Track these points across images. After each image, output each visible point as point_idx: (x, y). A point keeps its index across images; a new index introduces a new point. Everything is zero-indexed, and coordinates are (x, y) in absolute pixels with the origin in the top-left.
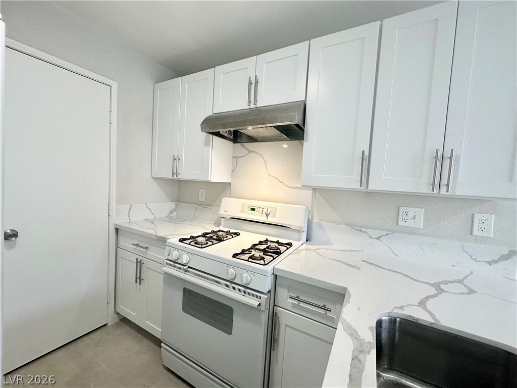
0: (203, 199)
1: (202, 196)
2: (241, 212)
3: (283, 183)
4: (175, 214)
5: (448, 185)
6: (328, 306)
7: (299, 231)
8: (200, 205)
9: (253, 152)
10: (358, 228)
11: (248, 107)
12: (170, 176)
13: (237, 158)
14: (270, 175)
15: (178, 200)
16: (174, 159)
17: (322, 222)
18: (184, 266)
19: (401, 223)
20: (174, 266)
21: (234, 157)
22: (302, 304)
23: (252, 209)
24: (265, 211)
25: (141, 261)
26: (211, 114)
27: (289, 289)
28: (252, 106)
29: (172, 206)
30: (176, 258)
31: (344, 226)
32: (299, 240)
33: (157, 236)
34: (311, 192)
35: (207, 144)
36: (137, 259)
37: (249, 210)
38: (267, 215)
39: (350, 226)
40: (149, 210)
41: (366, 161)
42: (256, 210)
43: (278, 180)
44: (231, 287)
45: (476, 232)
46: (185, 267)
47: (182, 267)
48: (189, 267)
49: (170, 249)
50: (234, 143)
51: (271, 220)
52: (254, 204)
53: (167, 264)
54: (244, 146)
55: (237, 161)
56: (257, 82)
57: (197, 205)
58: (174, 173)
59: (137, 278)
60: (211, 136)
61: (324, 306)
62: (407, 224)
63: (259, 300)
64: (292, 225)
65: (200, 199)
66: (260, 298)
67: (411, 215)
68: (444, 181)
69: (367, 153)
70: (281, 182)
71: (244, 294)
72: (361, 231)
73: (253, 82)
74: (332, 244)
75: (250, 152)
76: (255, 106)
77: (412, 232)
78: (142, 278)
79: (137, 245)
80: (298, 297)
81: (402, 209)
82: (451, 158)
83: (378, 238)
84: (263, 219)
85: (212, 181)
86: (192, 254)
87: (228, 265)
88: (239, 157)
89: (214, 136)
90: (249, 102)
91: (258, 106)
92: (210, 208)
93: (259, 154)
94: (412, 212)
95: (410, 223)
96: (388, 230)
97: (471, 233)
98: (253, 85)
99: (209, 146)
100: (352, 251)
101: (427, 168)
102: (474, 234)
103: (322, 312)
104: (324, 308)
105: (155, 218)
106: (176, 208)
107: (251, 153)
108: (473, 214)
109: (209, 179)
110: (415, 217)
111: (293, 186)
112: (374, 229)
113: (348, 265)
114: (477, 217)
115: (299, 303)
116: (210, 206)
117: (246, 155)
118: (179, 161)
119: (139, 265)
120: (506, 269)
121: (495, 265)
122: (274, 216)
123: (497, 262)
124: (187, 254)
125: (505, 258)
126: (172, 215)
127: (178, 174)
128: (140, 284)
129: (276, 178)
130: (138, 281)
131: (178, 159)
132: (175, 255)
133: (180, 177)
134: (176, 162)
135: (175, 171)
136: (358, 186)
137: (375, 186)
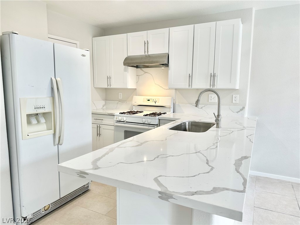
0: (121, 98)
1: (121, 96)
2: (143, 102)
4: (105, 107)
7: (170, 108)
8: (120, 101)
9: (147, 73)
10: (194, 105)
12: (106, 87)
14: (156, 84)
15: (106, 100)
16: (108, 78)
17: (180, 104)
18: (124, 122)
19: (210, 101)
20: (119, 123)
21: (137, 75)
23: (149, 100)
24: (154, 100)
25: (99, 126)
26: (127, 56)
28: (146, 54)
29: (103, 102)
31: (188, 104)
32: (170, 112)
34: (174, 91)
35: (125, 70)
36: (97, 125)
37: (147, 101)
38: (155, 102)
39: (191, 104)
40: (94, 105)
41: (190, 77)
43: (160, 86)
44: (144, 125)
45: (234, 102)
47: (123, 122)
48: (126, 122)
49: (117, 117)
50: (137, 68)
51: (157, 104)
52: (149, 98)
53: (116, 122)
54: (142, 70)
55: (139, 77)
56: (148, 43)
57: (118, 101)
58: (108, 85)
62: (211, 101)
64: (166, 106)
65: (119, 98)
67: (213, 97)
68: (214, 84)
69: (191, 75)
70: (161, 87)
71: (149, 127)
73: (146, 42)
74: (184, 113)
75: (145, 73)
77: (214, 104)
78: (100, 134)
79: (97, 119)
83: (201, 108)
84: (154, 104)
85: (129, 88)
86: (127, 117)
88: (140, 75)
90: (145, 52)
91: (149, 54)
92: (125, 102)
93: (149, 73)
96: (205, 104)
97: (232, 102)
98: (146, 44)
99: (127, 71)
105: (97, 109)
106: (105, 103)
108: (233, 95)
111: (166, 88)
117: (143, 74)
118: (111, 79)
119: (98, 128)
120: (242, 114)
121: (239, 113)
122: (159, 103)
123: (239, 112)
124: (125, 118)
125: (241, 110)
126: (104, 108)
127: (110, 85)
128: (100, 136)
129: (159, 85)
130: (98, 135)
131: (110, 78)
132: (120, 118)
133: (112, 87)
134: (109, 79)
135: (109, 84)
136: (188, 87)
137: (194, 87)
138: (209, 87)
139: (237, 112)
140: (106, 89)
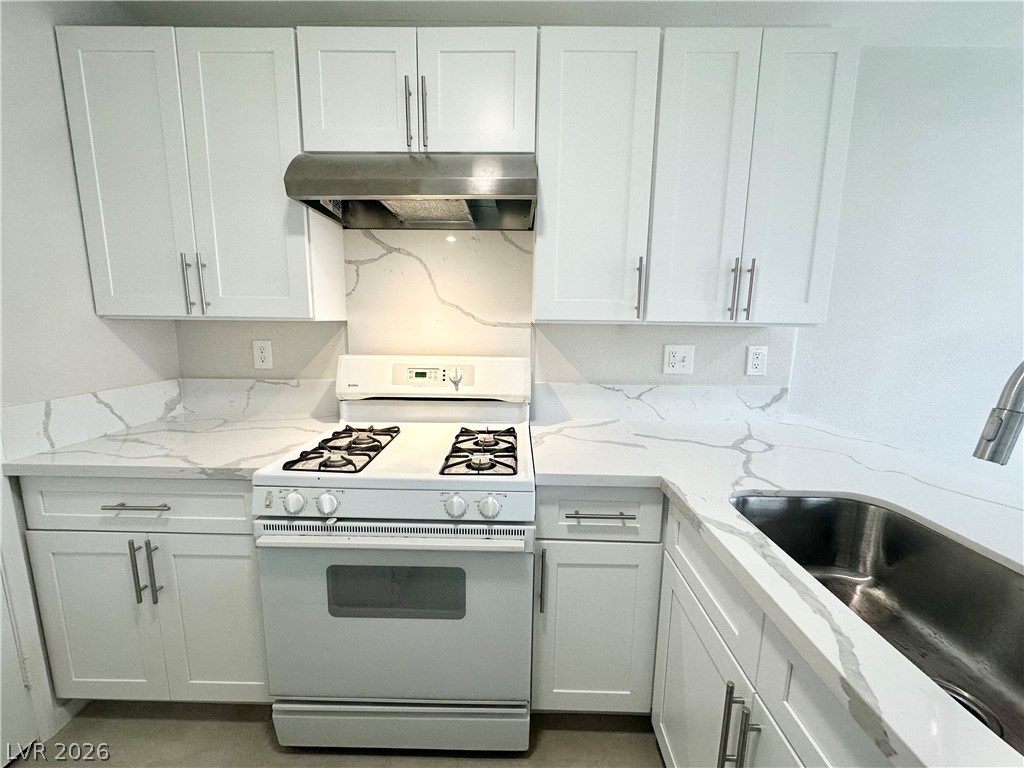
0: (269, 364)
1: (265, 355)
2: (393, 383)
3: (473, 317)
4: (179, 410)
5: (747, 310)
6: (627, 513)
7: (520, 405)
8: (261, 379)
9: (398, 250)
10: (608, 385)
11: (406, 150)
12: (179, 312)
13: (358, 263)
14: (443, 302)
15: (182, 374)
16: (185, 266)
17: (551, 384)
18: (325, 519)
19: (667, 370)
20: (290, 528)
21: (349, 262)
22: (584, 522)
23: (423, 375)
24: (451, 374)
25: (148, 544)
26: (300, 153)
27: (561, 503)
28: (416, 147)
29: (170, 389)
30: (298, 509)
31: (589, 385)
32: (522, 421)
33: (203, 471)
34: (528, 330)
36: (131, 544)
37: (411, 377)
38: (456, 383)
39: (598, 383)
40: (108, 410)
42: (428, 375)
43: (463, 311)
44: (456, 531)
45: (751, 371)
46: (330, 522)
47: (318, 523)
48: (339, 519)
49: (270, 493)
50: (345, 228)
51: (465, 391)
52: (422, 363)
53: (266, 527)
54: (373, 238)
55: (357, 271)
56: (424, 93)
57: (252, 381)
58: (189, 304)
59: (139, 590)
60: (304, 207)
61: (622, 514)
62: (674, 371)
63: (522, 537)
64: (509, 396)
65: (258, 365)
66: (522, 533)
67: (679, 357)
68: (744, 304)
69: (644, 262)
70: (468, 314)
71: (488, 536)
72: (613, 389)
74: (571, 419)
75: (390, 250)
76: (422, 149)
78: (158, 585)
79: (122, 507)
80: (577, 513)
81: (668, 349)
82: (751, 271)
83: (638, 397)
84: (448, 391)
85: (316, 320)
86: (342, 489)
87: (443, 492)
88: (363, 262)
89: (311, 210)
90: (409, 138)
91: (429, 150)
92: (293, 382)
93: (411, 255)
94: (681, 350)
95: (678, 369)
96: (650, 383)
97: (745, 373)
98: (416, 96)
99: (303, 233)
100: (605, 423)
101: (724, 283)
102: (748, 373)
103: (618, 523)
104: (622, 517)
105: (128, 427)
106: (180, 394)
107: (394, 254)
108: (747, 348)
109: (311, 316)
110: (684, 357)
111: (493, 321)
112: (631, 383)
113: (624, 444)
114: (752, 349)
115: (579, 523)
116: (292, 379)
117: (381, 257)
118: (205, 272)
119: (141, 557)
120: (776, 412)
121: (768, 410)
122: (473, 382)
123: (769, 405)
124: (328, 493)
125: (777, 399)
126: (173, 413)
127: (204, 305)
128: (155, 602)
129: (457, 307)
130: (147, 595)
131: (200, 266)
132: (293, 501)
133: (211, 313)
134: (191, 273)
135: (194, 297)
136: (630, 316)
137: (653, 316)
138: (721, 317)
139: (763, 408)
140: (177, 323)
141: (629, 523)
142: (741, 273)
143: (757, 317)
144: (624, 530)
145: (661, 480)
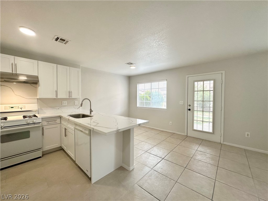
2: (5, 110)
3: (24, 97)
6: (55, 120)
7: (36, 111)
11: (12, 72)
14: (16, 95)
17: (42, 108)
19: (63, 105)
22: (49, 122)
24: (19, 107)
32: (36, 114)
34: (37, 100)
37: (10, 108)
38: (21, 109)
39: (50, 107)
41: (56, 92)
42: (14, 108)
43: (21, 97)
44: (28, 125)
45: (75, 104)
46: (2, 128)
48: (4, 127)
64: (33, 110)
66: (40, 124)
67: (64, 103)
68: (71, 96)
71: (34, 125)
72: (54, 108)
76: (15, 73)
77: (65, 106)
81: (63, 102)
83: (58, 109)
86: (4, 123)
87: (26, 120)
91: (17, 73)
93: (8, 87)
94: (65, 102)
96: (60, 107)
101: (68, 93)
103: (54, 122)
107: (3, 86)
110: (65, 103)
111: (29, 98)
112: (56, 107)
114: (75, 101)
120: (79, 109)
122: (25, 108)
124: (2, 124)
125: (79, 107)
136: (55, 97)
137: (59, 97)
138: (68, 97)
139: (77, 109)
141: (56, 122)
142: (70, 92)
143: (73, 97)
144: (55, 123)
145: (60, 115)
